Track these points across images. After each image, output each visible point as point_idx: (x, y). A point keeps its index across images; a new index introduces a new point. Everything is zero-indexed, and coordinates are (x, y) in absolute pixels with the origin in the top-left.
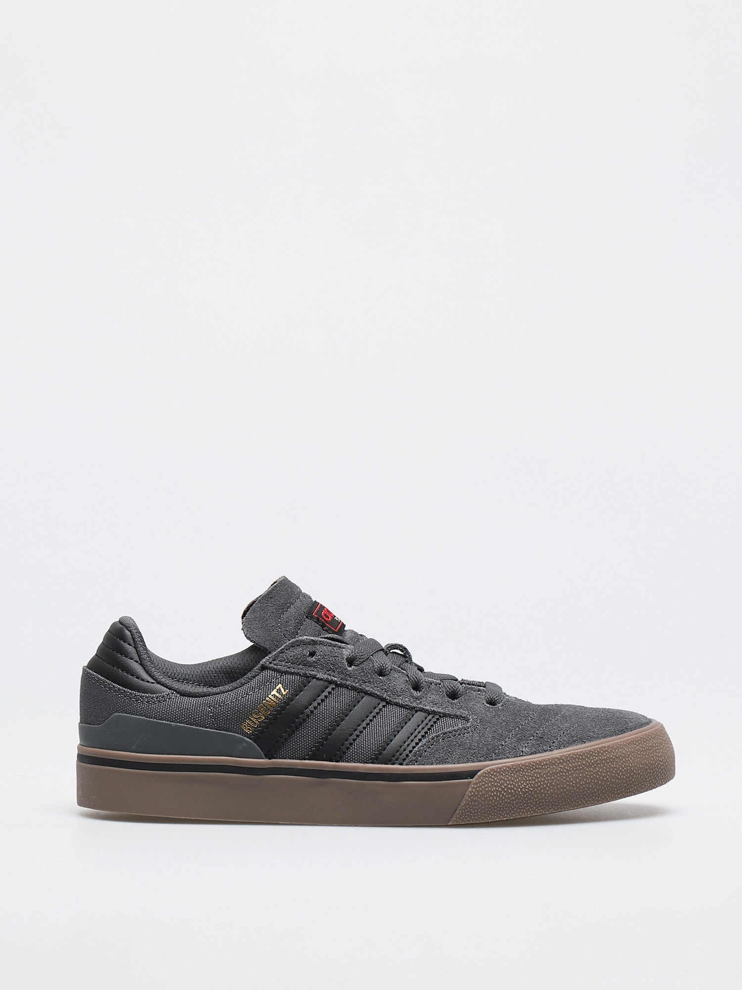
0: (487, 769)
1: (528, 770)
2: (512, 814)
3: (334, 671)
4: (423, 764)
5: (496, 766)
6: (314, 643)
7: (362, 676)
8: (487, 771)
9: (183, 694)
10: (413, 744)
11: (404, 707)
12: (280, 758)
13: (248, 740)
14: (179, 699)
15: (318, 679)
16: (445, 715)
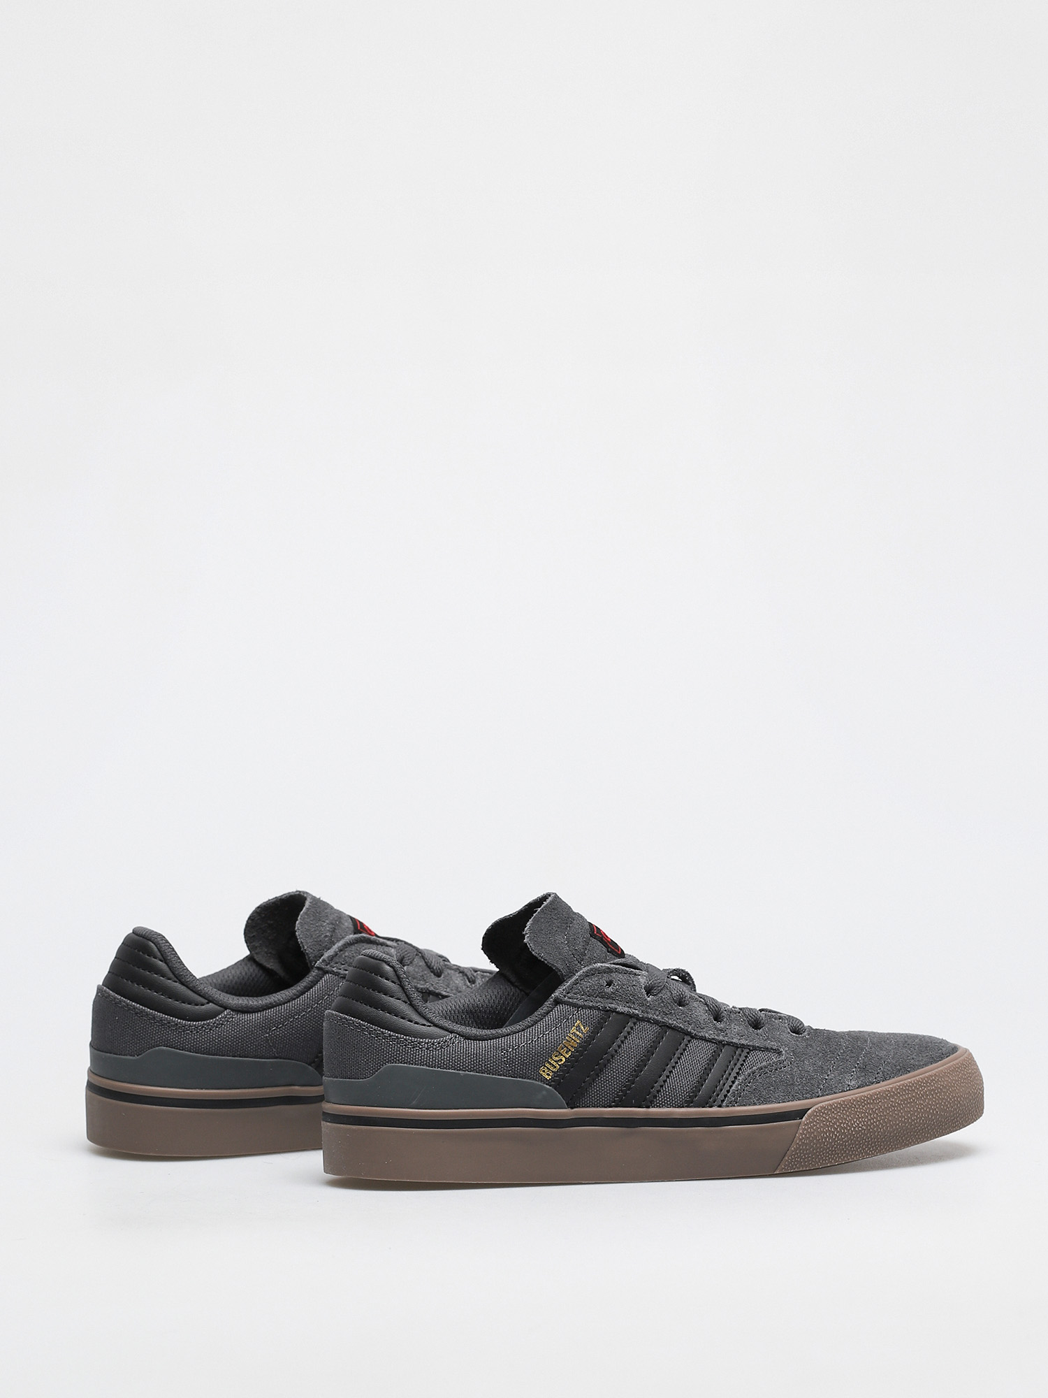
0: (816, 1106)
1: (859, 1105)
2: (844, 1157)
3: (634, 1003)
4: (745, 1105)
5: (827, 1103)
6: (609, 971)
7: (662, 1007)
8: (817, 1109)
9: (467, 1037)
10: (729, 1083)
11: (710, 1042)
12: (583, 1107)
13: (548, 1087)
14: (466, 1044)
15: (618, 1013)
16: (755, 1048)
